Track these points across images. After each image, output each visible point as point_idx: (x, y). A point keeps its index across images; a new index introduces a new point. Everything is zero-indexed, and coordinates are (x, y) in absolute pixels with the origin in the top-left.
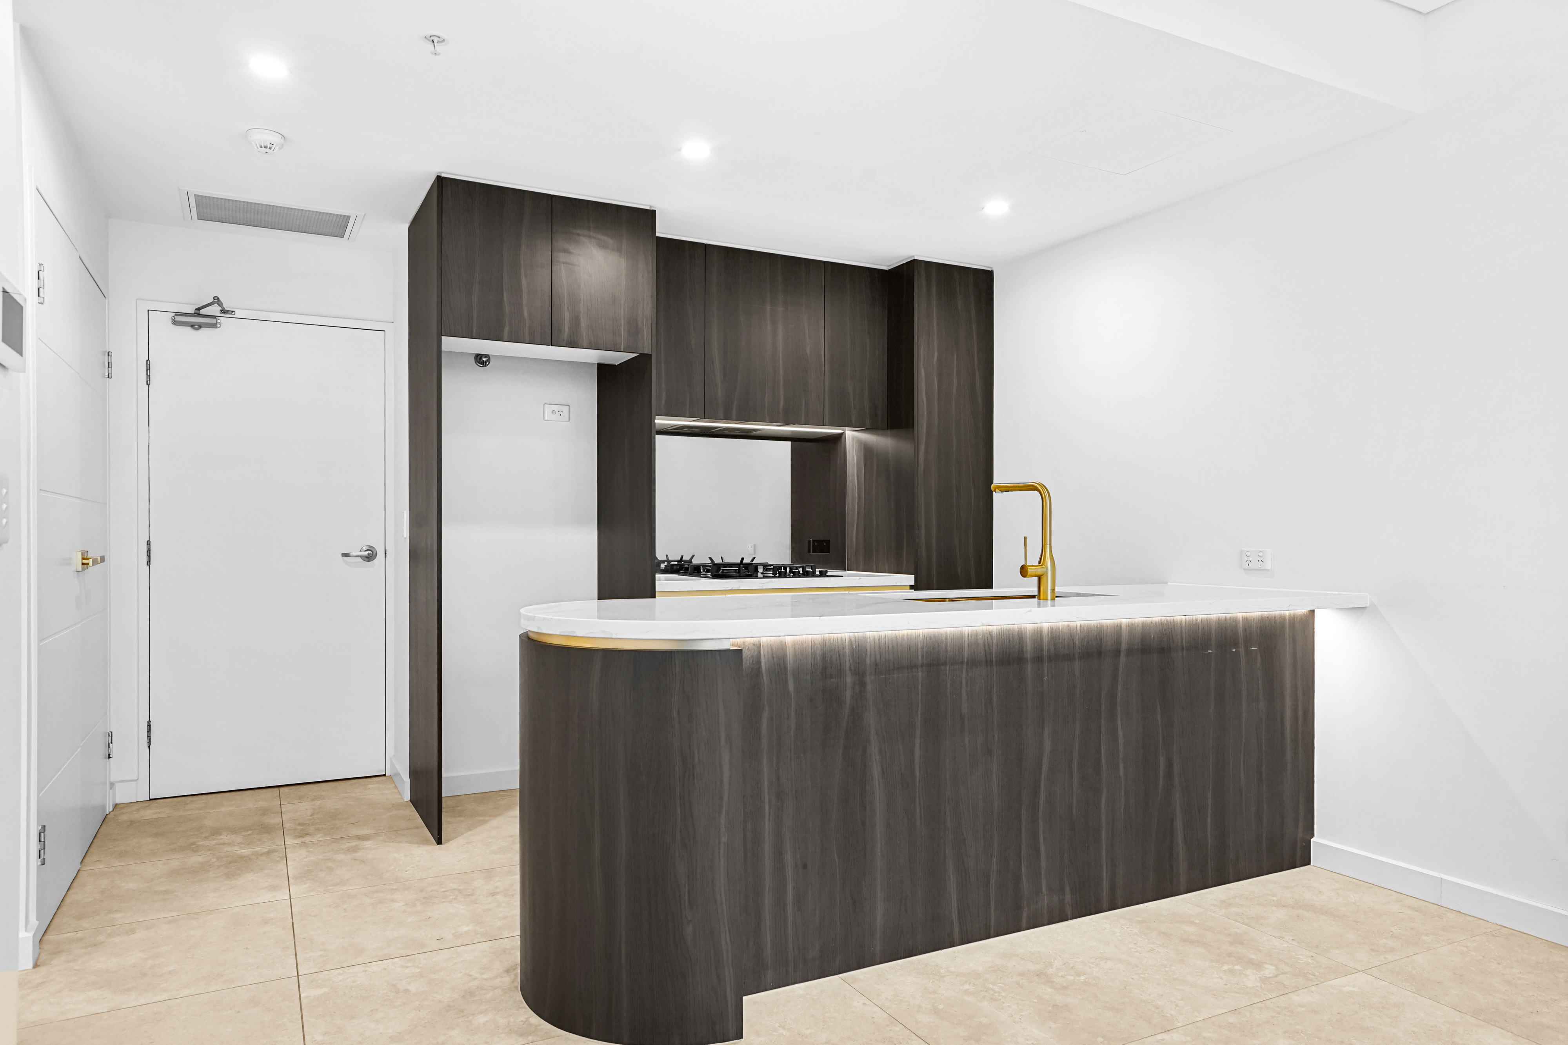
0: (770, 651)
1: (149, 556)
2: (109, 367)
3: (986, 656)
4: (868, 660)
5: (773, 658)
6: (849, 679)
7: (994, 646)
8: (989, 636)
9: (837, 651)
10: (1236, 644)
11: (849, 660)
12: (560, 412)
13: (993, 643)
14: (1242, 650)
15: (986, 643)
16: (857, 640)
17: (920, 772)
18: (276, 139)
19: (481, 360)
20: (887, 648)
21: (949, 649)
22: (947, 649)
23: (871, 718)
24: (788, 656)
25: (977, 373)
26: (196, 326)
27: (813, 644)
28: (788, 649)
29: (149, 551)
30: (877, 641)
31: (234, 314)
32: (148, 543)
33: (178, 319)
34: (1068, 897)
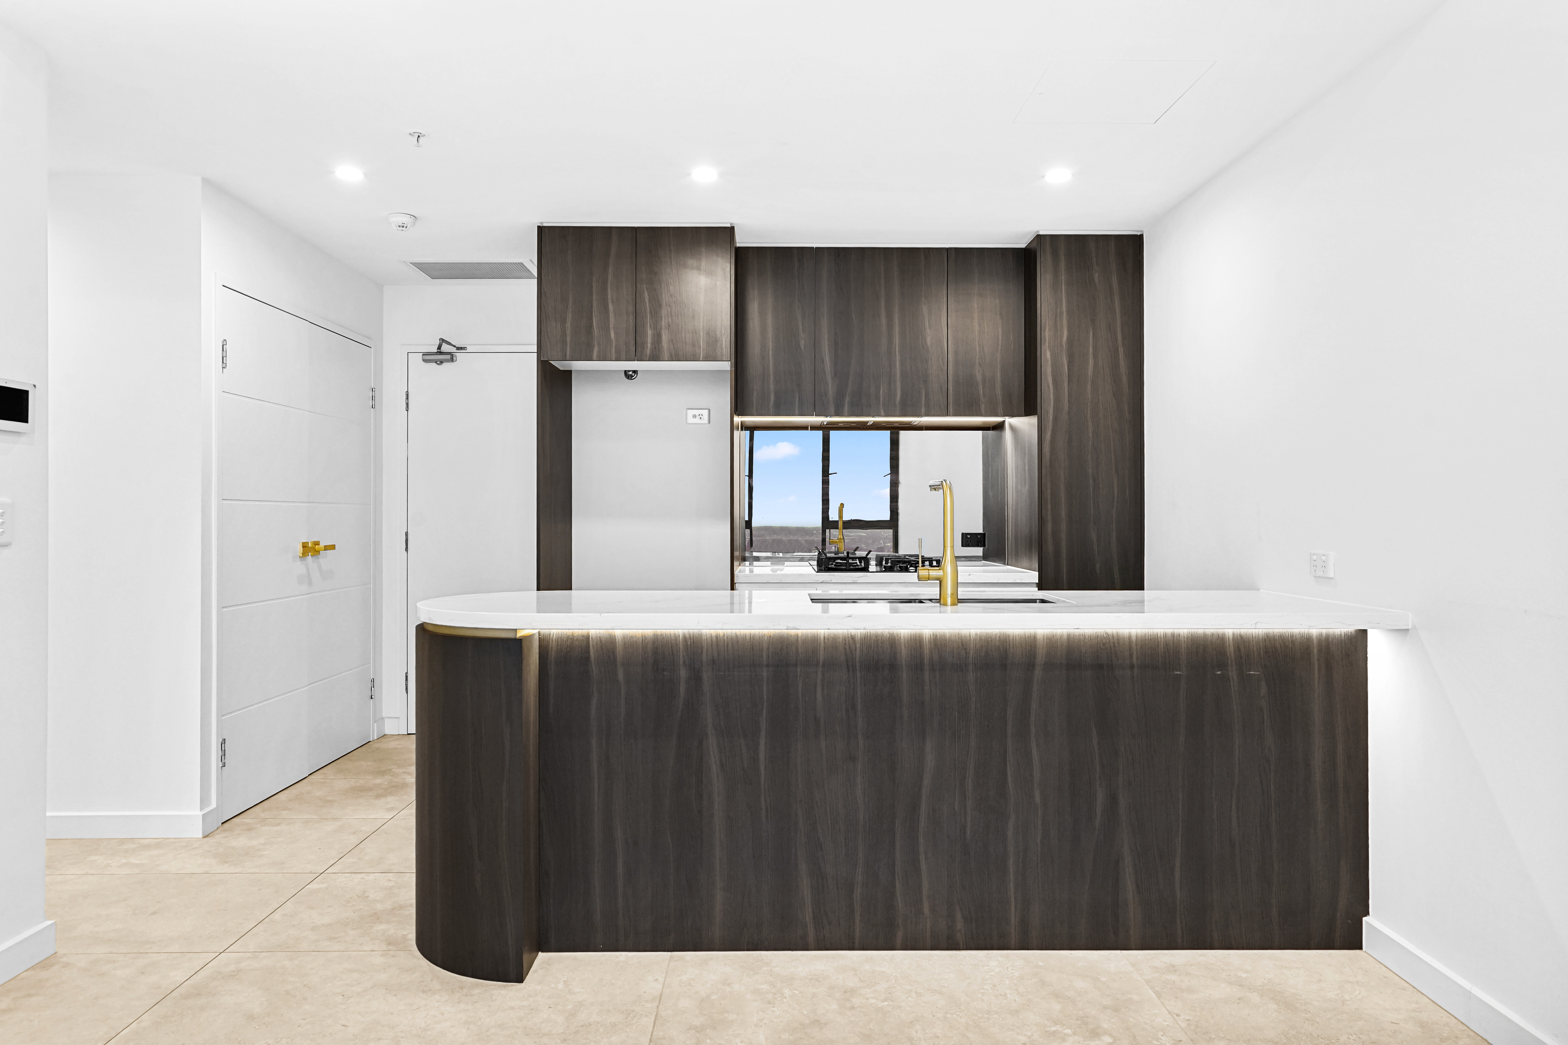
0: (599, 643)
1: (407, 544)
2: (373, 400)
3: (847, 661)
4: (704, 655)
5: (602, 648)
6: (683, 673)
7: (858, 651)
8: (851, 642)
9: (670, 647)
10: (1222, 665)
11: (683, 656)
12: (701, 416)
13: (856, 647)
14: (1233, 673)
15: (847, 647)
16: (692, 637)
17: (765, 770)
18: (406, 220)
19: (630, 375)
20: (726, 646)
21: (800, 651)
22: (798, 651)
23: (708, 714)
24: (618, 648)
25: (1121, 350)
26: (438, 362)
27: (644, 639)
28: (617, 641)
29: (407, 540)
30: (714, 639)
31: (466, 350)
32: (407, 534)
33: (427, 358)
34: (960, 925)
